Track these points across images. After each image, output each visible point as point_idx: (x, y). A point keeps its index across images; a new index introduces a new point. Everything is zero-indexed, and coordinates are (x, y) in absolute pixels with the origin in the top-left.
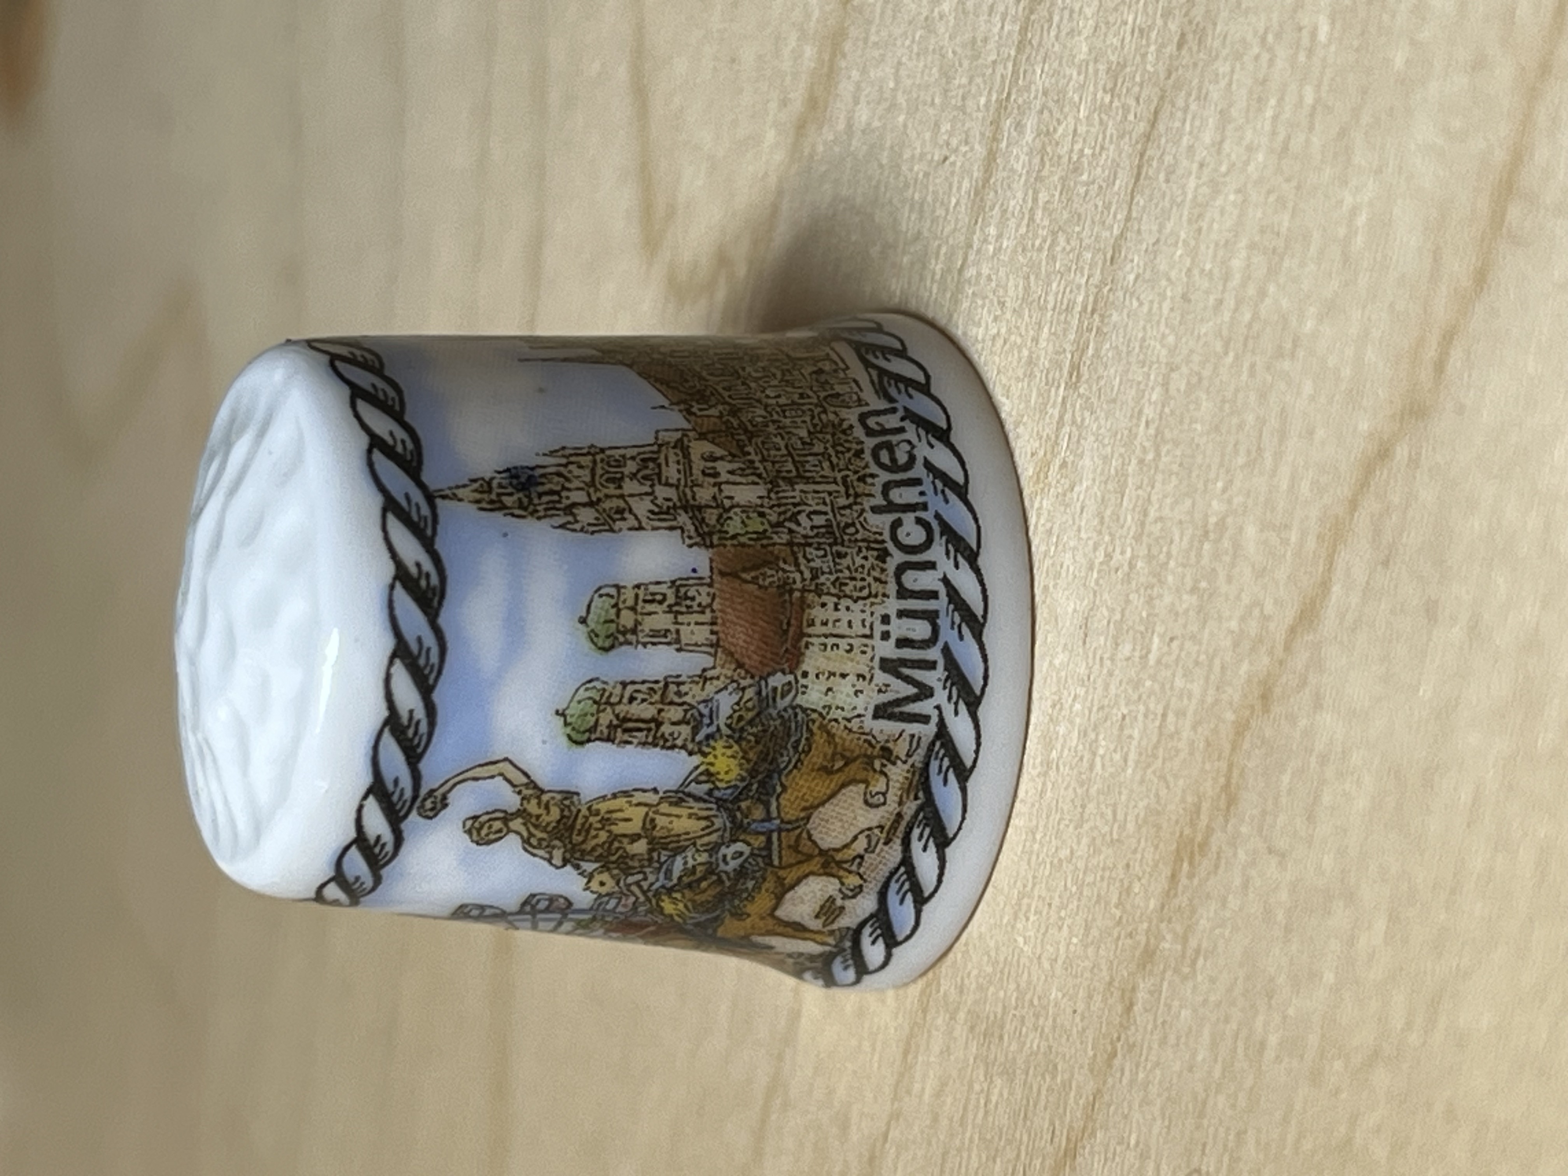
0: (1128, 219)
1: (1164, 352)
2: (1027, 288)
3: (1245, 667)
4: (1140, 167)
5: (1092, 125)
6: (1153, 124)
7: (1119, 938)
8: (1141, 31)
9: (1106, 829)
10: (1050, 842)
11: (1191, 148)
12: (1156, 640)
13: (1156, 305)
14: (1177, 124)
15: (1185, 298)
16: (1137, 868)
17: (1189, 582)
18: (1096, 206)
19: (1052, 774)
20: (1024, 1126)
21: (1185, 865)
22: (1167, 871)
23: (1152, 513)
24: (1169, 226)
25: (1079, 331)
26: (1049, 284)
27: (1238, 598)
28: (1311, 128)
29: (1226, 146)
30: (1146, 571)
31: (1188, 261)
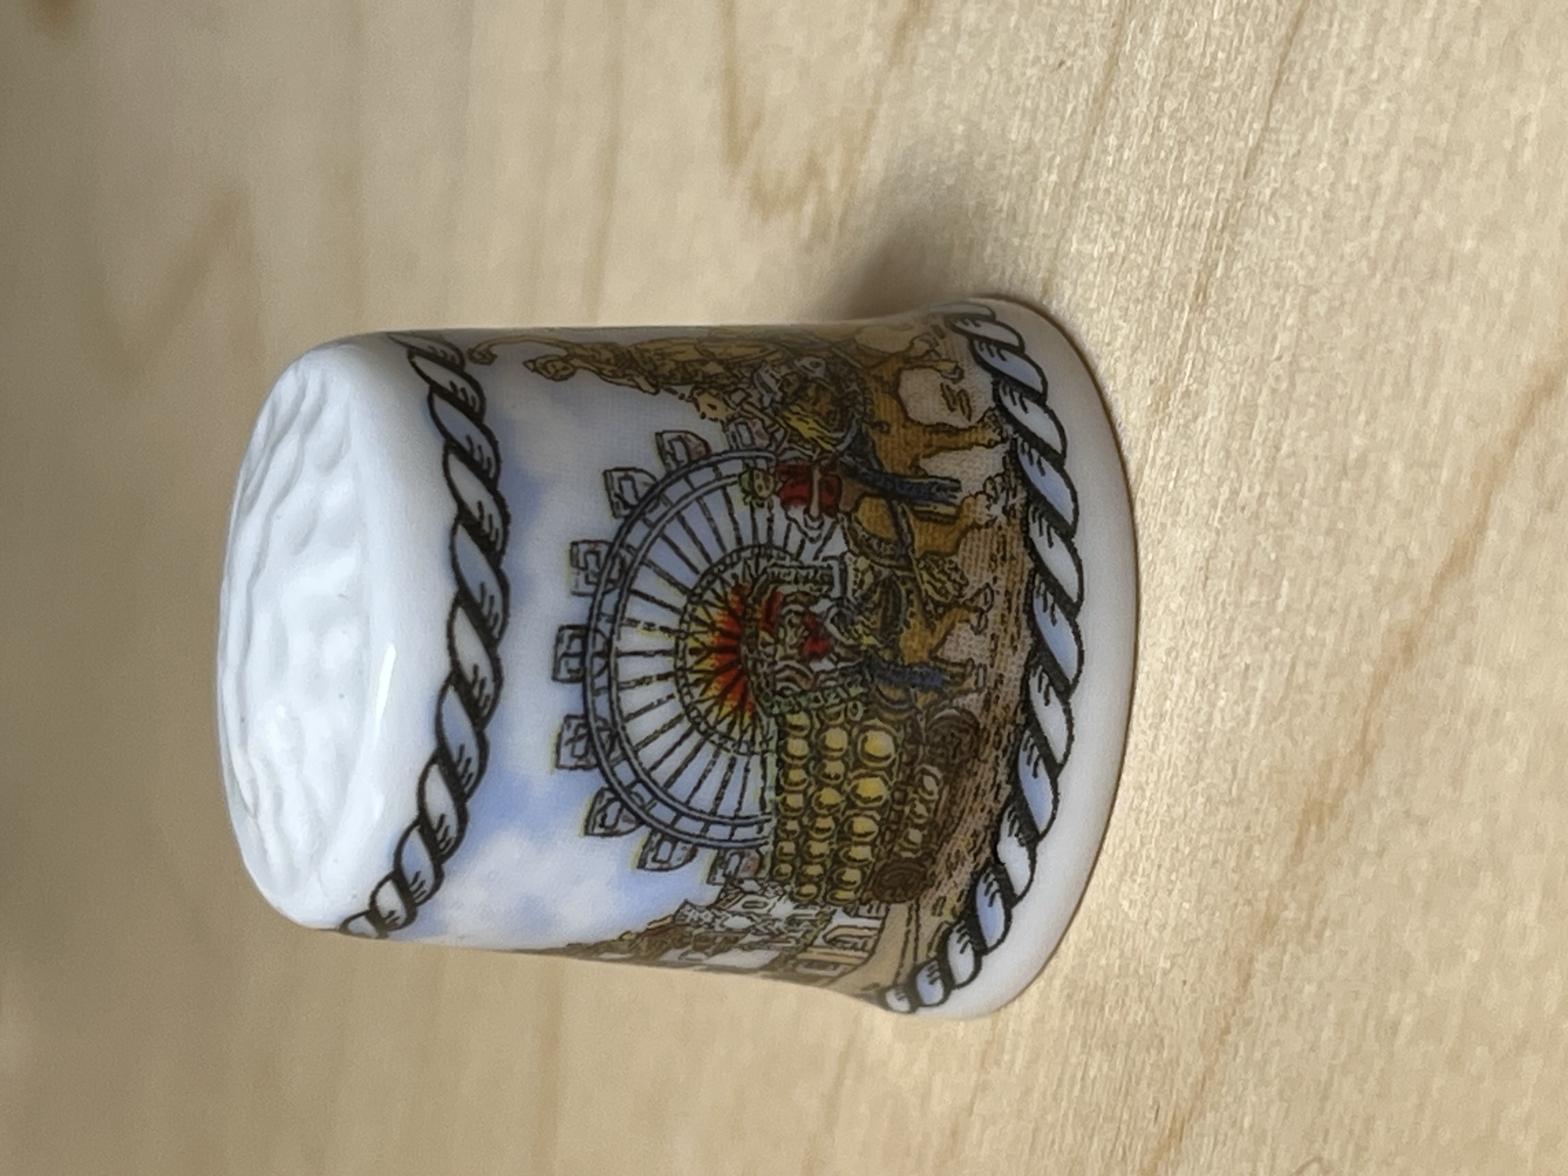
0: (1265, 129)
1: (1301, 274)
2: (1150, 203)
3: (1385, 617)
4: (1280, 73)
5: (1226, 26)
6: (1296, 25)
7: (1236, 905)
9: (1224, 787)
10: (1162, 798)
11: (1338, 54)
12: (1285, 583)
13: (1295, 222)
14: (1324, 26)
15: (1328, 216)
16: (1259, 830)
17: (1324, 523)
18: (1230, 115)
19: (1165, 725)
20: (1125, 1102)
21: (1313, 828)
22: (1292, 835)
23: (1285, 448)
24: (1311, 137)
25: (1208, 249)
26: (1175, 197)
27: (1380, 540)
28: (1476, 32)
29: (1379, 50)
30: (1276, 510)
31: (1332, 175)
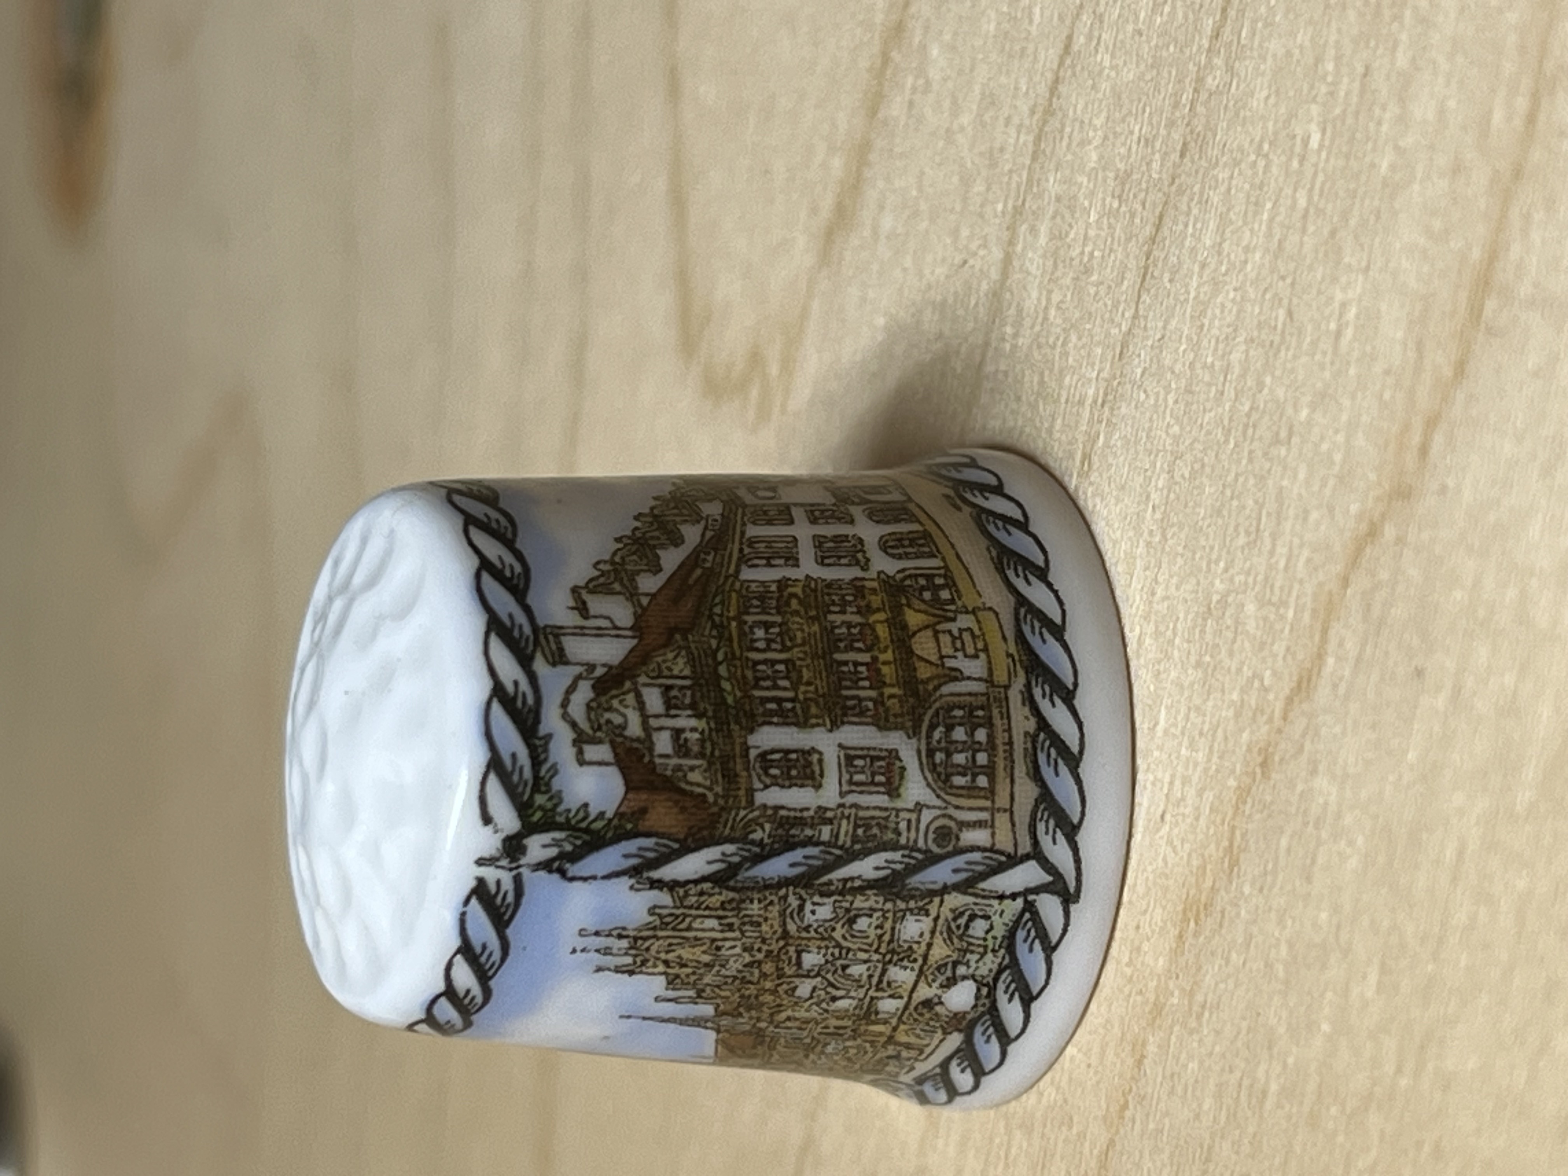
0: (1135, 316)
1: (1169, 441)
3: (1245, 735)
4: (1146, 268)
5: (1101, 229)
6: (1158, 227)
7: (1129, 995)
8: (1147, 140)
11: (1193, 250)
12: (1163, 711)
13: (1161, 397)
14: (1181, 227)
15: (1189, 391)
16: (1148, 930)
17: (1193, 659)
18: (1105, 305)
21: (1192, 924)
22: (1174, 932)
23: (1160, 592)
24: (1174, 323)
25: (1091, 422)
27: (1239, 670)
28: (1304, 230)
29: (1226, 246)
30: (1154, 648)
31: (1192, 355)
